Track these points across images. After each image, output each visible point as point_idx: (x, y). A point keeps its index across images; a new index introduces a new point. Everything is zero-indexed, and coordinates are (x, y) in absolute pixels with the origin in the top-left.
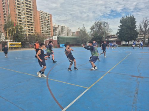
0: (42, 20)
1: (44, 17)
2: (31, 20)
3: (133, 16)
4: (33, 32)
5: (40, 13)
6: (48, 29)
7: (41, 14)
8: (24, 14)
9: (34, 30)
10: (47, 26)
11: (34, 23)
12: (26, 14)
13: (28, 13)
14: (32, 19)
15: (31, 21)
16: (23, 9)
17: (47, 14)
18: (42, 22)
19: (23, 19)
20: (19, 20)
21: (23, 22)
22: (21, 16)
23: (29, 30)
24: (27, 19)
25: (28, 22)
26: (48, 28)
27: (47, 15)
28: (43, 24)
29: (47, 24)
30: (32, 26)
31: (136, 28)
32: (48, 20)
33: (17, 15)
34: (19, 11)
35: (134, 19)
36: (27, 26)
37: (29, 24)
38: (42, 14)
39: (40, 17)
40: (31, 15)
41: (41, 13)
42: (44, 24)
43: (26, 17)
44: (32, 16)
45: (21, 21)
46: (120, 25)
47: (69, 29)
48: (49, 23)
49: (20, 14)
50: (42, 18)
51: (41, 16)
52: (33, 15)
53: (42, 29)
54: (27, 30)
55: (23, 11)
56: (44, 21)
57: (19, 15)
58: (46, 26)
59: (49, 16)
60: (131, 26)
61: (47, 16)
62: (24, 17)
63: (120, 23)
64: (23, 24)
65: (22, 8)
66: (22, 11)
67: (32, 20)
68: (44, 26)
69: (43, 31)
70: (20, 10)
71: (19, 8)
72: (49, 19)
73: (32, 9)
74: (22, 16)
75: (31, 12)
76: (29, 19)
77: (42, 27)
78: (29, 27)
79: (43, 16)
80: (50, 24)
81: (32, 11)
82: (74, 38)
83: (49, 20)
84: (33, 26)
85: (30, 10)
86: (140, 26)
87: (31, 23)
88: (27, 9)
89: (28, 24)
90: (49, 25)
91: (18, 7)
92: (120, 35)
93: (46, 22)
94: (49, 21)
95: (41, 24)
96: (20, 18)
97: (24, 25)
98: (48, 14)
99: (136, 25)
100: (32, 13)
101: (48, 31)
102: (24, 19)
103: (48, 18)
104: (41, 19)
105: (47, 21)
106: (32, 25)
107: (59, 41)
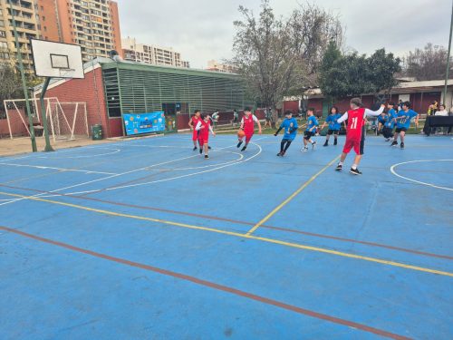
0: (79, 21)
1: (87, 11)
2: (29, 15)
10: (102, 45)
11: (39, 27)
14: (32, 11)
15: (26, 19)
18: (80, 28)
24: (9, 10)
25: (15, 23)
27: (100, 3)
28: (85, 39)
29: (101, 39)
32: (103, 24)
36: (11, 39)
37: (20, 34)
39: (73, 8)
42: (90, 38)
47: (182, 59)
48: (107, 34)
50: (78, 14)
51: (77, 7)
56: (88, 24)
58: (96, 44)
59: (107, 6)
61: (98, 6)
67: (34, 16)
68: (88, 45)
72: (108, 19)
76: (18, 11)
78: (19, 45)
79: (82, 4)
80: (110, 38)
83: (105, 21)
87: (31, 26)
89: (14, 33)
90: (108, 40)
93: (96, 28)
94: (106, 28)
95: (78, 38)
98: (104, 2)
103: (104, 15)
104: (74, 16)
105: (100, 26)
107: (118, 94)
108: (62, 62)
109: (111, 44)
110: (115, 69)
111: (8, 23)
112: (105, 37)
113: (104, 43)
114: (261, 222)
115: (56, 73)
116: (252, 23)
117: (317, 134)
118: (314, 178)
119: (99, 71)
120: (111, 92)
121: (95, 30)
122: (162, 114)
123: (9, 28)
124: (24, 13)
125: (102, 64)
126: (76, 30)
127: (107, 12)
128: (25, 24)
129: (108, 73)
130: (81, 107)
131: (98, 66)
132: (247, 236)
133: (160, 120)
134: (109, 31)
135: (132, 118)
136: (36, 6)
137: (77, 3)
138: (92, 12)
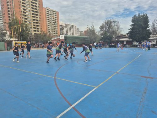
0: (48, 18)
1: (50, 15)
2: (37, 18)
3: (146, 15)
4: (38, 31)
5: (46, 10)
6: (54, 28)
7: (48, 11)
8: (29, 11)
9: (40, 28)
10: (54, 24)
11: (39, 21)
12: (31, 11)
13: (33, 10)
14: (38, 16)
17: (53, 11)
18: (48, 20)
19: (28, 17)
20: (24, 18)
21: (28, 19)
22: (26, 13)
23: (35, 28)
24: (33, 16)
25: (34, 20)
26: (54, 26)
27: (54, 12)
29: (54, 23)
30: (37, 25)
31: (149, 27)
33: (22, 12)
34: (24, 8)
35: (147, 17)
36: (33, 24)
37: (35, 23)
40: (37, 12)
41: (48, 10)
42: (51, 22)
43: (32, 14)
44: (38, 14)
45: (26, 19)
46: (132, 24)
47: (77, 28)
48: (55, 21)
49: (26, 11)
50: (48, 16)
51: (48, 14)
53: (49, 27)
54: (33, 28)
56: (51, 18)
57: (24, 12)
58: (52, 24)
59: (56, 13)
60: (143, 26)
61: (53, 13)
63: (132, 21)
64: (28, 22)
65: (27, 5)
66: (27, 8)
68: (50, 24)
69: (49, 29)
70: (24, 6)
71: (24, 5)
72: (56, 17)
73: (37, 5)
74: (28, 14)
75: (36, 9)
76: (35, 17)
77: (49, 25)
78: (34, 25)
81: (38, 8)
82: (82, 38)
83: (55, 17)
84: (39, 25)
85: (36, 6)
86: (154, 25)
87: (37, 20)
88: (32, 5)
89: (33, 22)
90: (56, 23)
91: (23, 3)
92: (131, 35)
94: (55, 19)
95: (48, 22)
96: (25, 16)
97: (30, 23)
98: (55, 12)
99: (149, 24)
101: (54, 30)
102: (29, 17)
103: (55, 16)
104: (47, 16)
105: (54, 19)
106: (38, 23)
110: (66, 37)
111: (32, 20)
121: (52, 20)
126: (47, 20)
136: (39, 15)
137: (48, 13)
138: (52, 15)
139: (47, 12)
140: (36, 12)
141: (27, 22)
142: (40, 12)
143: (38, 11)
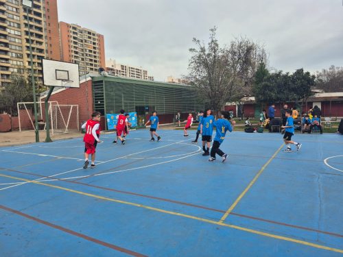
0: (76, 48)
1: (82, 41)
2: (41, 43)
5: (71, 29)
7: (74, 33)
8: (16, 25)
10: (92, 65)
11: (47, 52)
12: (23, 26)
13: (29, 22)
14: (43, 40)
15: (38, 46)
16: (14, 10)
17: (89, 33)
18: (76, 53)
19: (13, 40)
21: (13, 47)
22: (8, 30)
24: (27, 39)
27: (91, 36)
28: (79, 60)
29: (91, 60)
32: (93, 50)
36: (26, 59)
37: (33, 56)
38: (76, 33)
39: (72, 39)
40: (40, 29)
41: (74, 28)
42: (83, 59)
43: (23, 33)
44: (43, 34)
45: (6, 45)
48: (95, 57)
49: (5, 25)
50: (75, 43)
51: (75, 38)
52: (45, 29)
54: (26, 71)
55: (15, 17)
56: (82, 50)
58: (87, 64)
59: (96, 37)
61: (90, 38)
62: (16, 33)
64: (14, 55)
65: (10, 8)
66: (11, 16)
67: (44, 44)
70: (3, 12)
72: (96, 46)
73: (42, 12)
74: (12, 32)
75: (39, 22)
76: (33, 41)
79: (78, 36)
80: (98, 59)
81: (42, 19)
83: (94, 48)
85: (39, 15)
87: (41, 51)
89: (29, 55)
90: (95, 61)
93: (88, 53)
94: (95, 53)
96: (5, 36)
97: (18, 57)
98: (94, 35)
100: (43, 23)
102: (17, 40)
103: (94, 44)
104: (72, 44)
105: (91, 51)
106: (42, 57)
107: (103, 99)
108: (64, 75)
109: (97, 64)
110: (102, 81)
111: (25, 48)
112: (93, 59)
113: (93, 63)
114: (230, 210)
115: (59, 83)
116: (203, 50)
117: (255, 131)
118: (263, 168)
119: (90, 82)
120: (98, 97)
121: (86, 55)
122: (135, 114)
123: (26, 52)
124: (37, 42)
125: (92, 78)
126: (73, 54)
127: (96, 42)
128: (37, 49)
129: (96, 84)
130: (74, 108)
131: (89, 79)
132: (220, 223)
133: (134, 118)
134: (97, 55)
135: (112, 117)
136: (46, 37)
137: (75, 36)
138: (86, 41)
139: (72, 34)
140: (36, 27)
141: (10, 54)
142: (49, 28)
143: (43, 25)
